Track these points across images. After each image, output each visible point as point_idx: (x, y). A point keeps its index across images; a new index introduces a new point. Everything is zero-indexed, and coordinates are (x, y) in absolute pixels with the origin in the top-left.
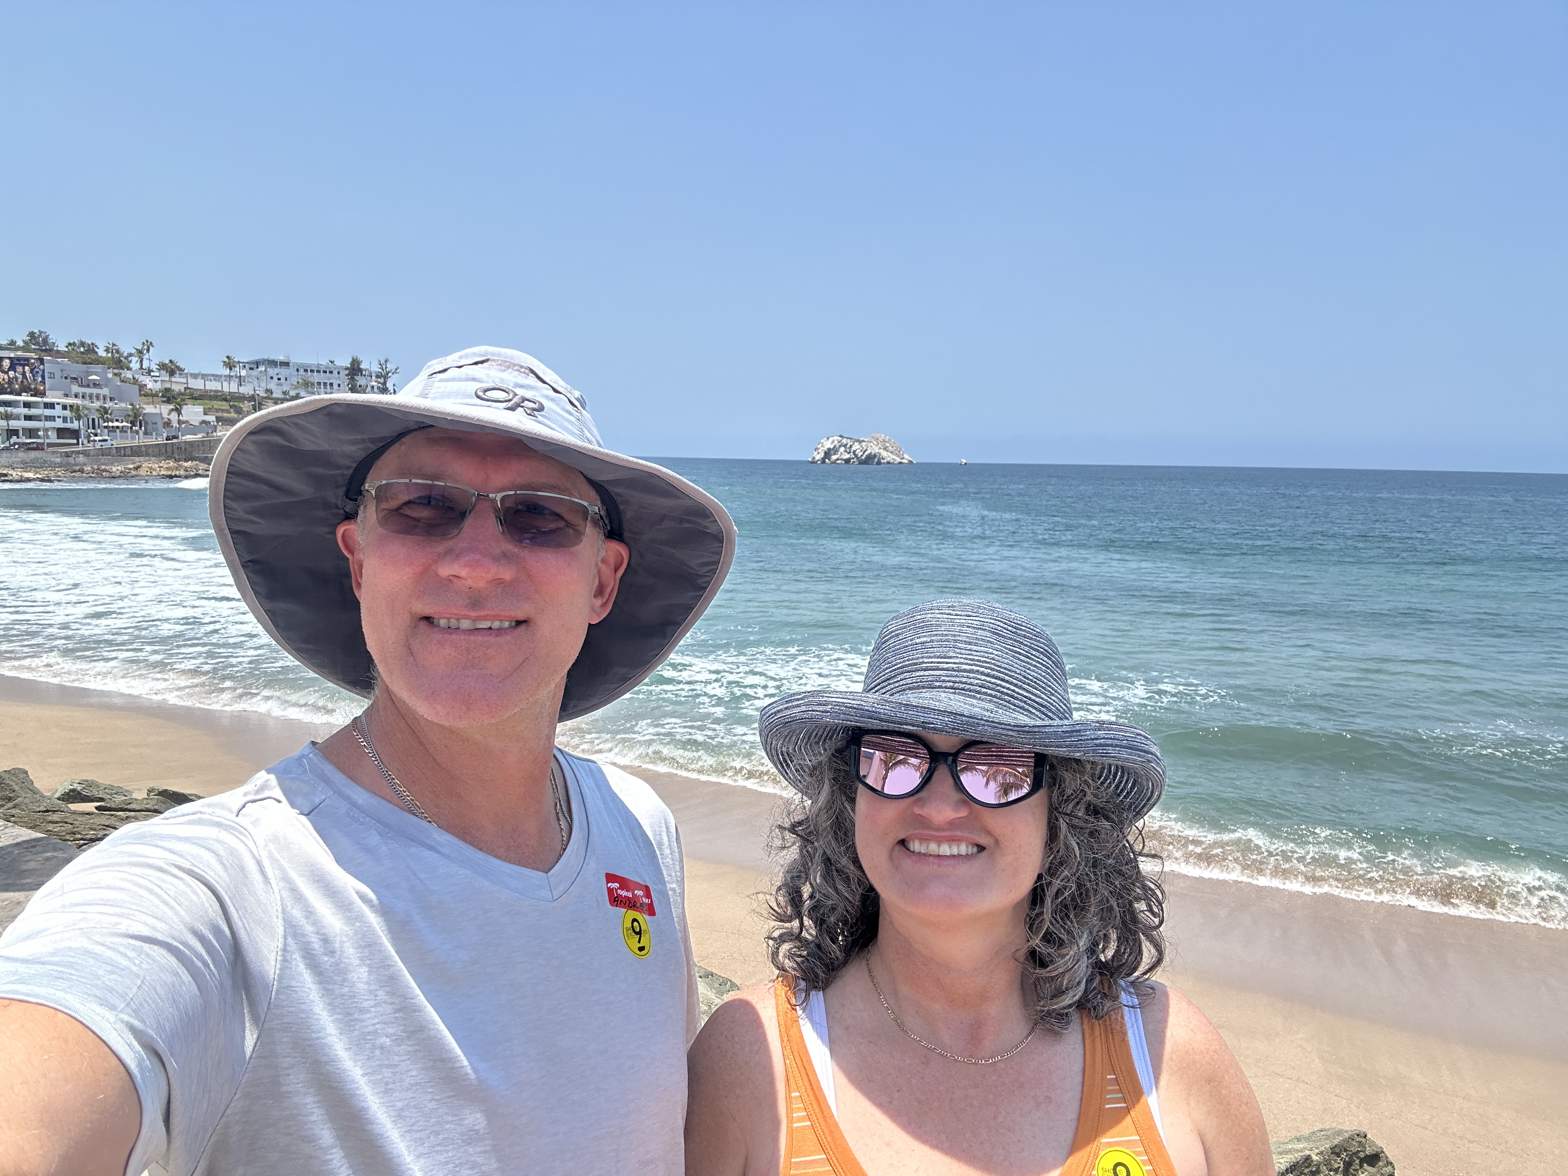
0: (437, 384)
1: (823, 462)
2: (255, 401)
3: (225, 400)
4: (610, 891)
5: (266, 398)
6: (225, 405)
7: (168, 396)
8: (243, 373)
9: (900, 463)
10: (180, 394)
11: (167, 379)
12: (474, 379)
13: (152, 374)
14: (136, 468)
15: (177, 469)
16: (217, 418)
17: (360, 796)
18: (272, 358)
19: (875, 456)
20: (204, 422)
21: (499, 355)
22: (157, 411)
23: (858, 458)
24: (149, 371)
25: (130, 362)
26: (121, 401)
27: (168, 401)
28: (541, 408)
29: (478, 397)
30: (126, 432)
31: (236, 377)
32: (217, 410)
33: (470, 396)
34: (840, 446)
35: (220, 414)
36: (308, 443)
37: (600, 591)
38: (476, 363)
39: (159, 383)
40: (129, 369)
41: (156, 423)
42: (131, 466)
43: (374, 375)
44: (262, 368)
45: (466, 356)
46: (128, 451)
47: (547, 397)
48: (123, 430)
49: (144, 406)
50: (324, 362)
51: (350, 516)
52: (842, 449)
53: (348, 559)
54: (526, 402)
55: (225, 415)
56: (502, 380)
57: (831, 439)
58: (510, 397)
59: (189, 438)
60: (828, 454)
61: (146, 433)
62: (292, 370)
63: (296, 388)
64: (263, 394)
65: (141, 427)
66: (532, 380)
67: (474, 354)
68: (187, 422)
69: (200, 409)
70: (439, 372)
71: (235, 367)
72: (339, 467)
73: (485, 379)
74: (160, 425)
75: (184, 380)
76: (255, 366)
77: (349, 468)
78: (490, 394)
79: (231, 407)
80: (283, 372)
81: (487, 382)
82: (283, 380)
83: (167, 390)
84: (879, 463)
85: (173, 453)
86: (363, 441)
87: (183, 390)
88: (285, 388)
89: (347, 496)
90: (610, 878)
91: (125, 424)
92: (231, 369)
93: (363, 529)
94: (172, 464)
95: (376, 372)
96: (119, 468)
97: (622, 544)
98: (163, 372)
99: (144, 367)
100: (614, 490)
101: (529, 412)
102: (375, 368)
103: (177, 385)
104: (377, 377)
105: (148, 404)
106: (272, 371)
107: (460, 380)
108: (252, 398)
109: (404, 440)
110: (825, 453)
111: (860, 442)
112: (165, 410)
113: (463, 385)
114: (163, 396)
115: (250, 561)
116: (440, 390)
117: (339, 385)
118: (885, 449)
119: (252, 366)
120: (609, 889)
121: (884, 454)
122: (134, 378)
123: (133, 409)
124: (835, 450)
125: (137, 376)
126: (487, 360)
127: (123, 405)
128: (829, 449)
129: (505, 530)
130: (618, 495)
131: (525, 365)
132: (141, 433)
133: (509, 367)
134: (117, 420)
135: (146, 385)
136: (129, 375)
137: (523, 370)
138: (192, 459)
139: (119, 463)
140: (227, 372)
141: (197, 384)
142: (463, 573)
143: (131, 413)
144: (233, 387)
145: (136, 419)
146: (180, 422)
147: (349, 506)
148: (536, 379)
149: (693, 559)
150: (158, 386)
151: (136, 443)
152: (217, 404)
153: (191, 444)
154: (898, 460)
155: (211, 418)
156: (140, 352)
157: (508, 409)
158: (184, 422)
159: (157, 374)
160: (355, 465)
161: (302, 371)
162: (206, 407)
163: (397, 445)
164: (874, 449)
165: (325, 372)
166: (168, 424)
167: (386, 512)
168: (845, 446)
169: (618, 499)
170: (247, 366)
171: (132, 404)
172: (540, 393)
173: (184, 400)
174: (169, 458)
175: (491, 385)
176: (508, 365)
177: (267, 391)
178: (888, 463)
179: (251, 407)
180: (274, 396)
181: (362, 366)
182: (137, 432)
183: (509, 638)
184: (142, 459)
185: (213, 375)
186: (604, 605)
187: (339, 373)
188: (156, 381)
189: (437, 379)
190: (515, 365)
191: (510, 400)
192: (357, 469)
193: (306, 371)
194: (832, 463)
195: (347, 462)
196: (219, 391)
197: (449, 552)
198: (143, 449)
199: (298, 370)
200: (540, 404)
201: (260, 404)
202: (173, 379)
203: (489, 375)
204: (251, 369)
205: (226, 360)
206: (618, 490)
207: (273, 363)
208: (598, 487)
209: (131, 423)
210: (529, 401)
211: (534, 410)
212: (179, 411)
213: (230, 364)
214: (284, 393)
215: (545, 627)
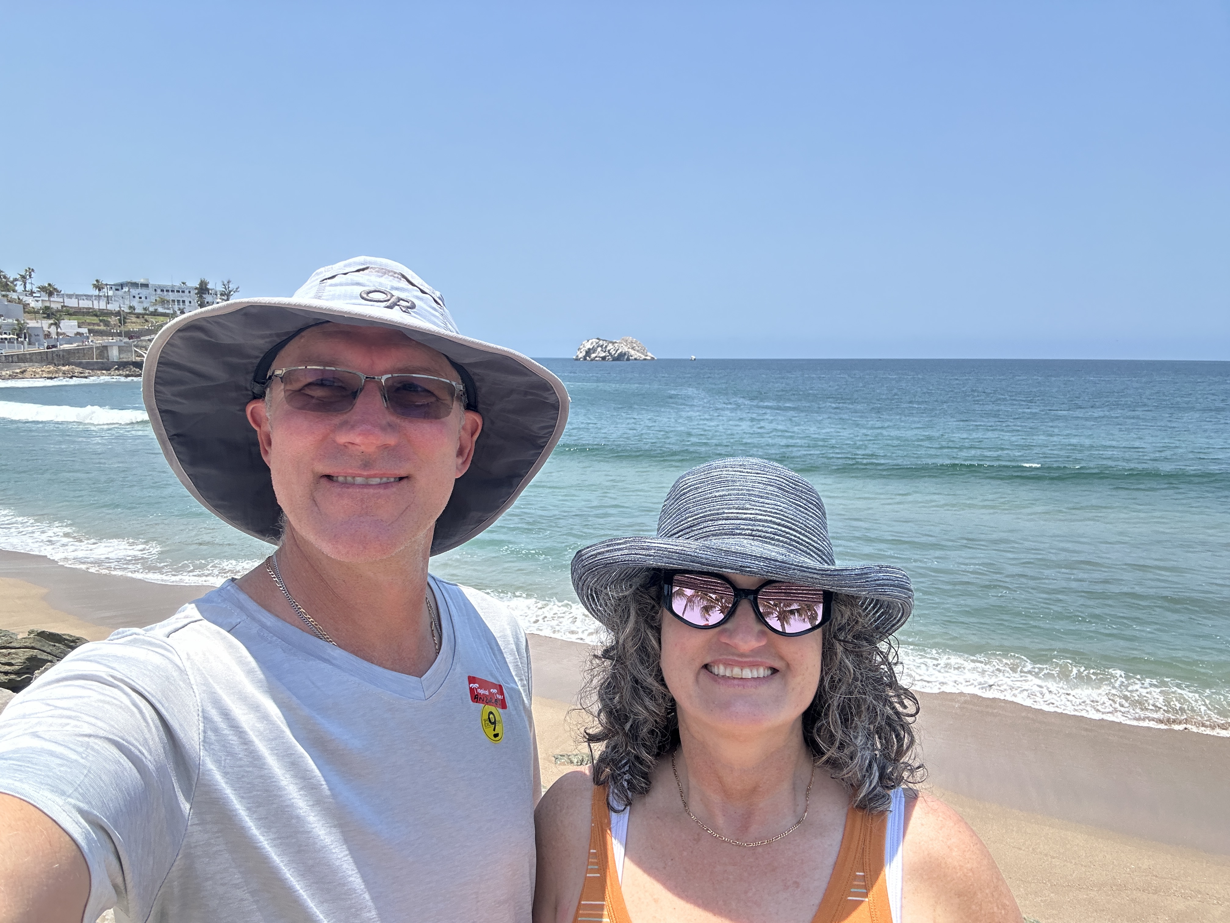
0: (327, 288)
1: (585, 359)
2: (120, 316)
3: (96, 315)
4: (472, 690)
5: (130, 313)
6: (95, 320)
7: (48, 313)
8: (110, 293)
9: (645, 359)
10: (58, 311)
11: (47, 299)
12: (358, 284)
13: (34, 295)
14: (22, 372)
15: (56, 372)
16: (89, 330)
17: (269, 620)
18: (134, 281)
19: (625, 354)
20: (78, 333)
21: (375, 263)
22: (38, 325)
23: (612, 356)
24: (32, 293)
25: (16, 285)
26: (9, 318)
27: (48, 317)
28: (413, 306)
29: (363, 298)
30: (13, 343)
31: (104, 296)
32: (89, 324)
33: (356, 298)
34: (598, 347)
35: (91, 327)
36: (225, 338)
37: (460, 453)
38: (358, 271)
39: (40, 302)
40: (14, 291)
41: (38, 335)
42: (18, 371)
43: (219, 293)
44: (126, 289)
45: (349, 265)
46: (15, 359)
47: (418, 298)
48: (10, 341)
49: (28, 321)
50: (177, 284)
51: (259, 396)
52: (599, 349)
53: (256, 431)
54: (401, 301)
55: (96, 327)
56: (380, 284)
57: (590, 341)
58: (389, 298)
59: (66, 346)
60: (588, 352)
61: (30, 343)
62: (151, 290)
63: (155, 304)
64: (127, 310)
65: (25, 338)
66: (404, 284)
67: (355, 263)
68: (64, 334)
69: (75, 323)
70: (329, 278)
71: (103, 288)
72: (249, 357)
73: (368, 283)
74: (42, 337)
75: (61, 300)
76: (120, 288)
77: (257, 357)
78: (372, 296)
79: (101, 321)
80: (144, 292)
81: (368, 286)
82: (143, 299)
83: (47, 308)
84: (628, 359)
85: (53, 359)
86: (271, 335)
87: (60, 308)
88: (146, 305)
89: (255, 380)
90: (472, 680)
91: (11, 336)
92: (100, 290)
93: (270, 406)
94: (52, 368)
95: (220, 291)
96: (8, 372)
97: (477, 414)
98: (43, 294)
99: (27, 289)
100: (472, 370)
101: (404, 309)
102: (220, 288)
103: (55, 303)
104: (221, 295)
105: (31, 319)
106: (134, 291)
107: (347, 284)
108: (118, 314)
109: (303, 334)
110: (587, 352)
111: (613, 343)
112: (45, 324)
113: (349, 289)
114: (44, 313)
115: (175, 435)
116: (331, 293)
117: (190, 302)
118: (633, 348)
119: (117, 288)
120: (471, 689)
121: (632, 352)
122: (19, 299)
123: (18, 324)
124: (593, 350)
125: (21, 297)
126: (367, 268)
127: (10, 321)
128: (589, 349)
129: (389, 405)
130: (475, 374)
131: (397, 271)
132: (26, 343)
133: (385, 273)
134: (5, 333)
135: (29, 304)
136: (14, 296)
137: (396, 275)
138: (69, 364)
139: (8, 368)
140: (97, 292)
141: (72, 303)
142: (358, 440)
143: (16, 327)
144: (102, 305)
145: (21, 332)
146: (58, 334)
147: (257, 389)
148: (407, 283)
149: (535, 424)
150: (39, 305)
151: (21, 351)
152: (89, 319)
153: (68, 351)
154: (643, 357)
155: (84, 330)
156: (23, 277)
157: (388, 307)
158: (61, 334)
159: (38, 295)
160: (262, 355)
161: (159, 292)
162: (81, 321)
163: (297, 338)
164: (624, 349)
165: (178, 291)
166: (48, 336)
167: (291, 392)
168: (602, 346)
169: (475, 378)
170: (114, 287)
171: (17, 320)
172: (411, 294)
173: (61, 315)
174: (50, 363)
175: (372, 289)
176: (385, 272)
177: (130, 307)
178: (636, 359)
179: (118, 321)
180: (136, 311)
181: (209, 287)
182: (22, 343)
183: (394, 490)
184: (27, 364)
185: (85, 295)
186: (464, 463)
187: (190, 292)
188: (37, 301)
189: (327, 284)
190: (389, 271)
191: (388, 300)
192: (264, 358)
193: (162, 291)
194: (592, 360)
195: (256, 353)
196: (91, 308)
197: (345, 423)
198: (28, 356)
199: (155, 290)
200: (413, 303)
201: (125, 318)
202: (52, 299)
203: (370, 280)
204: (117, 290)
205: (95, 283)
206: (477, 371)
207: (135, 285)
208: (459, 368)
209: (17, 335)
210: (403, 300)
211: (408, 307)
212: (57, 325)
213: (99, 286)
214: (145, 309)
215: (422, 480)
